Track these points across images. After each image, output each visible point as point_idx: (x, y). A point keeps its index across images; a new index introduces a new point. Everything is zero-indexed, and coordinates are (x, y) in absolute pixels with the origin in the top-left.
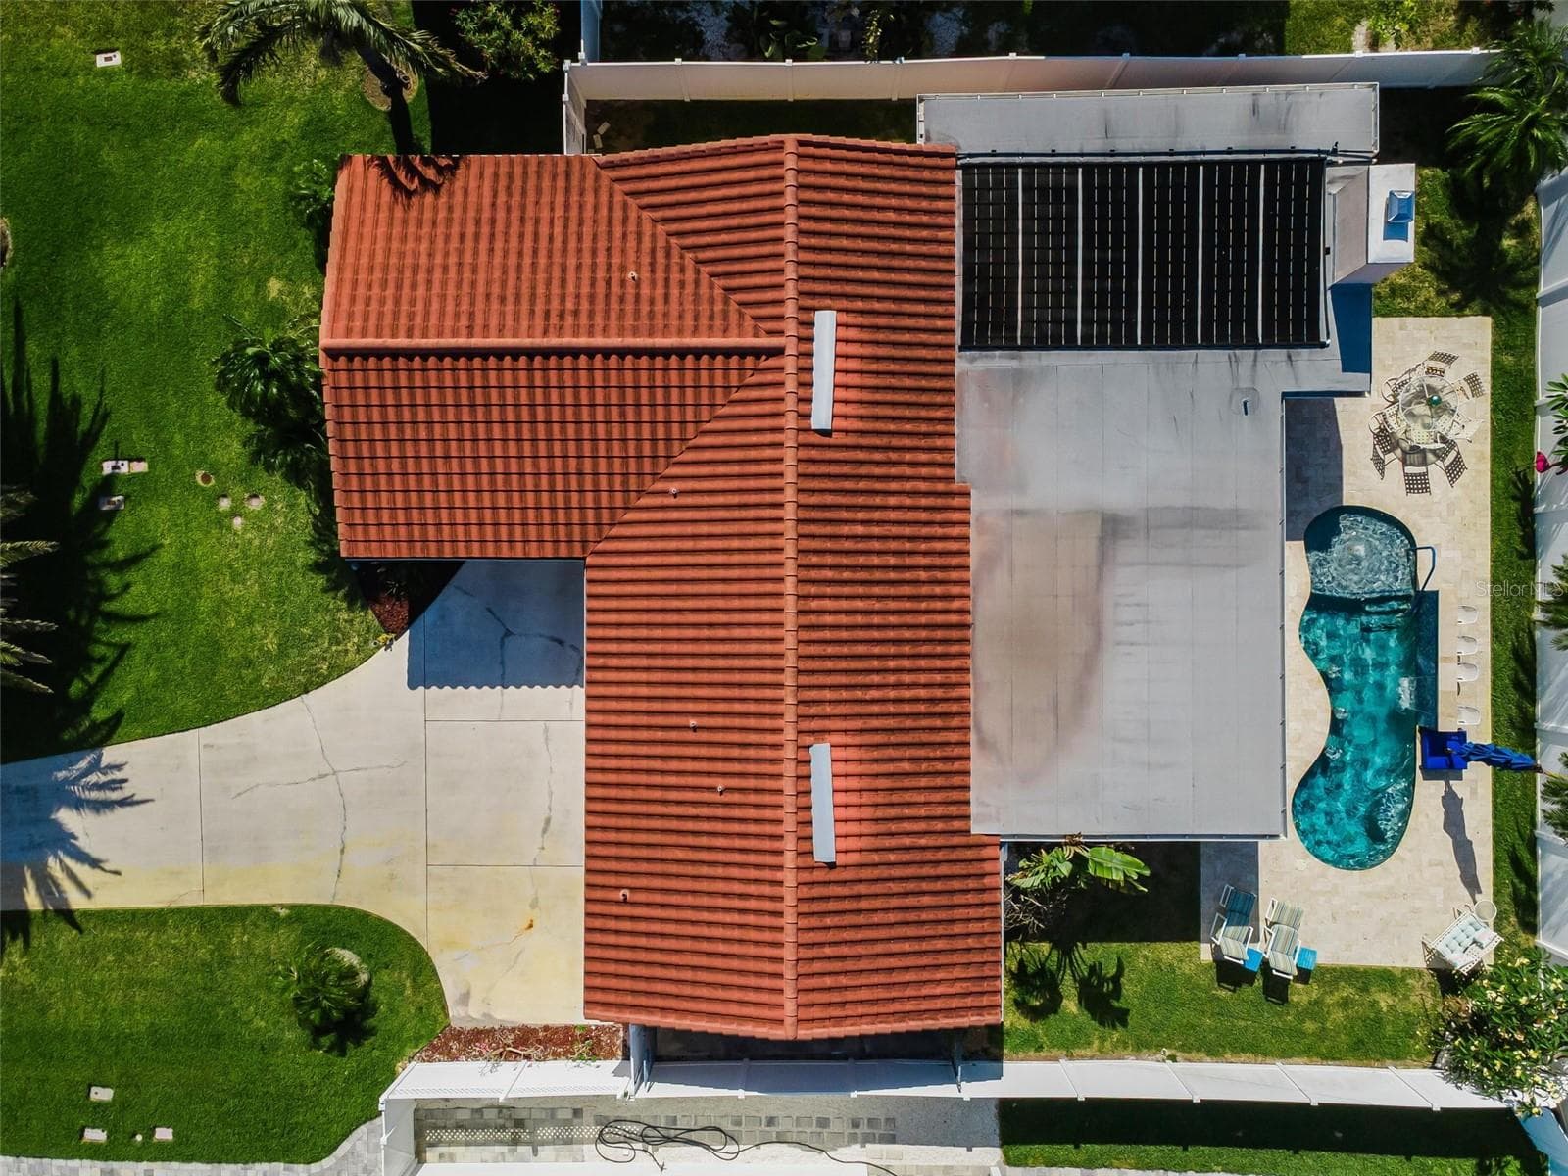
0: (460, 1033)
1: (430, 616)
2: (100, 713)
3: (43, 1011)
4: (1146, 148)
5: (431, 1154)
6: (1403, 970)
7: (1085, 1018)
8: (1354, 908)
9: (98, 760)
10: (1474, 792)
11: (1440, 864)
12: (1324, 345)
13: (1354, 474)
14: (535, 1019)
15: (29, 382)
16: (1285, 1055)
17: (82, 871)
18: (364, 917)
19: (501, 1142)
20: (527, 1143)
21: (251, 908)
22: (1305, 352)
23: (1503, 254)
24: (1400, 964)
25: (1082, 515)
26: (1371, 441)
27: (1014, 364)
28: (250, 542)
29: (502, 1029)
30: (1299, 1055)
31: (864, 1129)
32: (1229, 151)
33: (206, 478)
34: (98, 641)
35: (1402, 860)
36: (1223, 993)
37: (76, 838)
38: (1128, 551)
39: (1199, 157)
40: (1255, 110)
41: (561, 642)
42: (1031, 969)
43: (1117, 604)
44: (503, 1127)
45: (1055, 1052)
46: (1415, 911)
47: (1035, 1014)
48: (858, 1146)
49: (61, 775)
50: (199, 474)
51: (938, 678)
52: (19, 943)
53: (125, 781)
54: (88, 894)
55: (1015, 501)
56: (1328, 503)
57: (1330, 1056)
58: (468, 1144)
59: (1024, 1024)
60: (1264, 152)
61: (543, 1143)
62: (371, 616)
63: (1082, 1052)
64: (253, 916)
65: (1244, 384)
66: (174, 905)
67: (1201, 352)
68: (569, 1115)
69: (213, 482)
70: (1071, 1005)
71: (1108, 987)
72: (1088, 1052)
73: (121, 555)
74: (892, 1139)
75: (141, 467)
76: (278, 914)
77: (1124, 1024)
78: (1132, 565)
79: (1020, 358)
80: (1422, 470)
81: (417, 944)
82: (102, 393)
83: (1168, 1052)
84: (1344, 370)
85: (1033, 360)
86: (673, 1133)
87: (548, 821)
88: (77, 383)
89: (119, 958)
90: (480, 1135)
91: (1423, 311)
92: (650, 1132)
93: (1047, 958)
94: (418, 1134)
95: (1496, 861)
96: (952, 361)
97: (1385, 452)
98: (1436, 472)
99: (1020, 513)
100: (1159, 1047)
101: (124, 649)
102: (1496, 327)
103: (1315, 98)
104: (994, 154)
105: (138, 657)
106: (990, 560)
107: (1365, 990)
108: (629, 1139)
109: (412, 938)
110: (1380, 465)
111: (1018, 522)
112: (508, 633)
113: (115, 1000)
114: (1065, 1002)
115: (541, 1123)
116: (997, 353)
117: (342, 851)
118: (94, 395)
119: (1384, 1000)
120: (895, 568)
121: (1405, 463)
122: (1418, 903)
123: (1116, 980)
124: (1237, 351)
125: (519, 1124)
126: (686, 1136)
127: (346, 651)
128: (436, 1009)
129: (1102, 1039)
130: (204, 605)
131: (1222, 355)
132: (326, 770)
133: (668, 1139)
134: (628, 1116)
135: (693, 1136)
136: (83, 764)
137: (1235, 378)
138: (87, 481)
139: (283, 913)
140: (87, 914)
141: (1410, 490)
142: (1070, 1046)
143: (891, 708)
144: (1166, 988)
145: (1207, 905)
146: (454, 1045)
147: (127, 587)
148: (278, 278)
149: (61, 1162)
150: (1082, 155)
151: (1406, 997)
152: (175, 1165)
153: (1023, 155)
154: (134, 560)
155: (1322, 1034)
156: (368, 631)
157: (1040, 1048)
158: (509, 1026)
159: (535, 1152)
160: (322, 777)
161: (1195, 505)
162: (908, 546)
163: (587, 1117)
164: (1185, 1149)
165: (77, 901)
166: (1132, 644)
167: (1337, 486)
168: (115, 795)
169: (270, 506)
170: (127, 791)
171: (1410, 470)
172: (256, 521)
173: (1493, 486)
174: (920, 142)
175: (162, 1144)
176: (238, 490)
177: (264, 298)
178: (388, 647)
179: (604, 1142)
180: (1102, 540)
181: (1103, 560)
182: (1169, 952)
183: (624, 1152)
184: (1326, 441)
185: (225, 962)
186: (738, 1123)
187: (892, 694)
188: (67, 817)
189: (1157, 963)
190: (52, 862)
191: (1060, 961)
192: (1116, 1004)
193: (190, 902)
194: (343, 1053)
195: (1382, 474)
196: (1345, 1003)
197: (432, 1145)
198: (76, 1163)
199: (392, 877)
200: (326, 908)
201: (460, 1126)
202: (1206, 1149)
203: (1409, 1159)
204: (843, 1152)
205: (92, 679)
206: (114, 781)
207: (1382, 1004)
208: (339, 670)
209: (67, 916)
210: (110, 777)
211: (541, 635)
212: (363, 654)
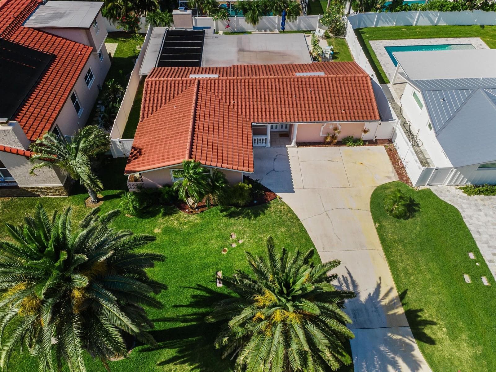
0: (400, 178)
1: (270, 188)
14: (389, 162)
15: (183, 315)
18: (372, 202)
21: (379, 234)
28: (248, 236)
29: (395, 169)
33: (225, 251)
37: (370, 294)
41: (275, 159)
48: (397, 103)
50: (223, 253)
52: (420, 314)
53: (343, 276)
64: (381, 233)
66: (385, 258)
69: (226, 249)
74: (392, 98)
76: (378, 226)
82: (189, 287)
86: (409, 132)
87: (329, 160)
88: (186, 297)
89: (412, 274)
92: (411, 137)
108: (415, 141)
109: (375, 191)
112: (274, 170)
113: (428, 276)
117: (351, 209)
118: (191, 290)
127: (284, 209)
128: (395, 184)
132: (325, 214)
133: (411, 134)
135: (408, 129)
139: (377, 224)
146: (404, 178)
148: (154, 229)
158: (393, 167)
160: (327, 215)
165: (395, 293)
168: (349, 279)
169: (235, 231)
170: (346, 275)
172: (241, 234)
176: (229, 241)
177: (160, 234)
178: (281, 198)
179: (418, 145)
183: (419, 141)
188: (363, 298)
190: (383, 303)
199: (356, 196)
206: (344, 280)
208: (290, 210)
209: (402, 296)
210: (343, 282)
211: (274, 163)
212: (284, 204)
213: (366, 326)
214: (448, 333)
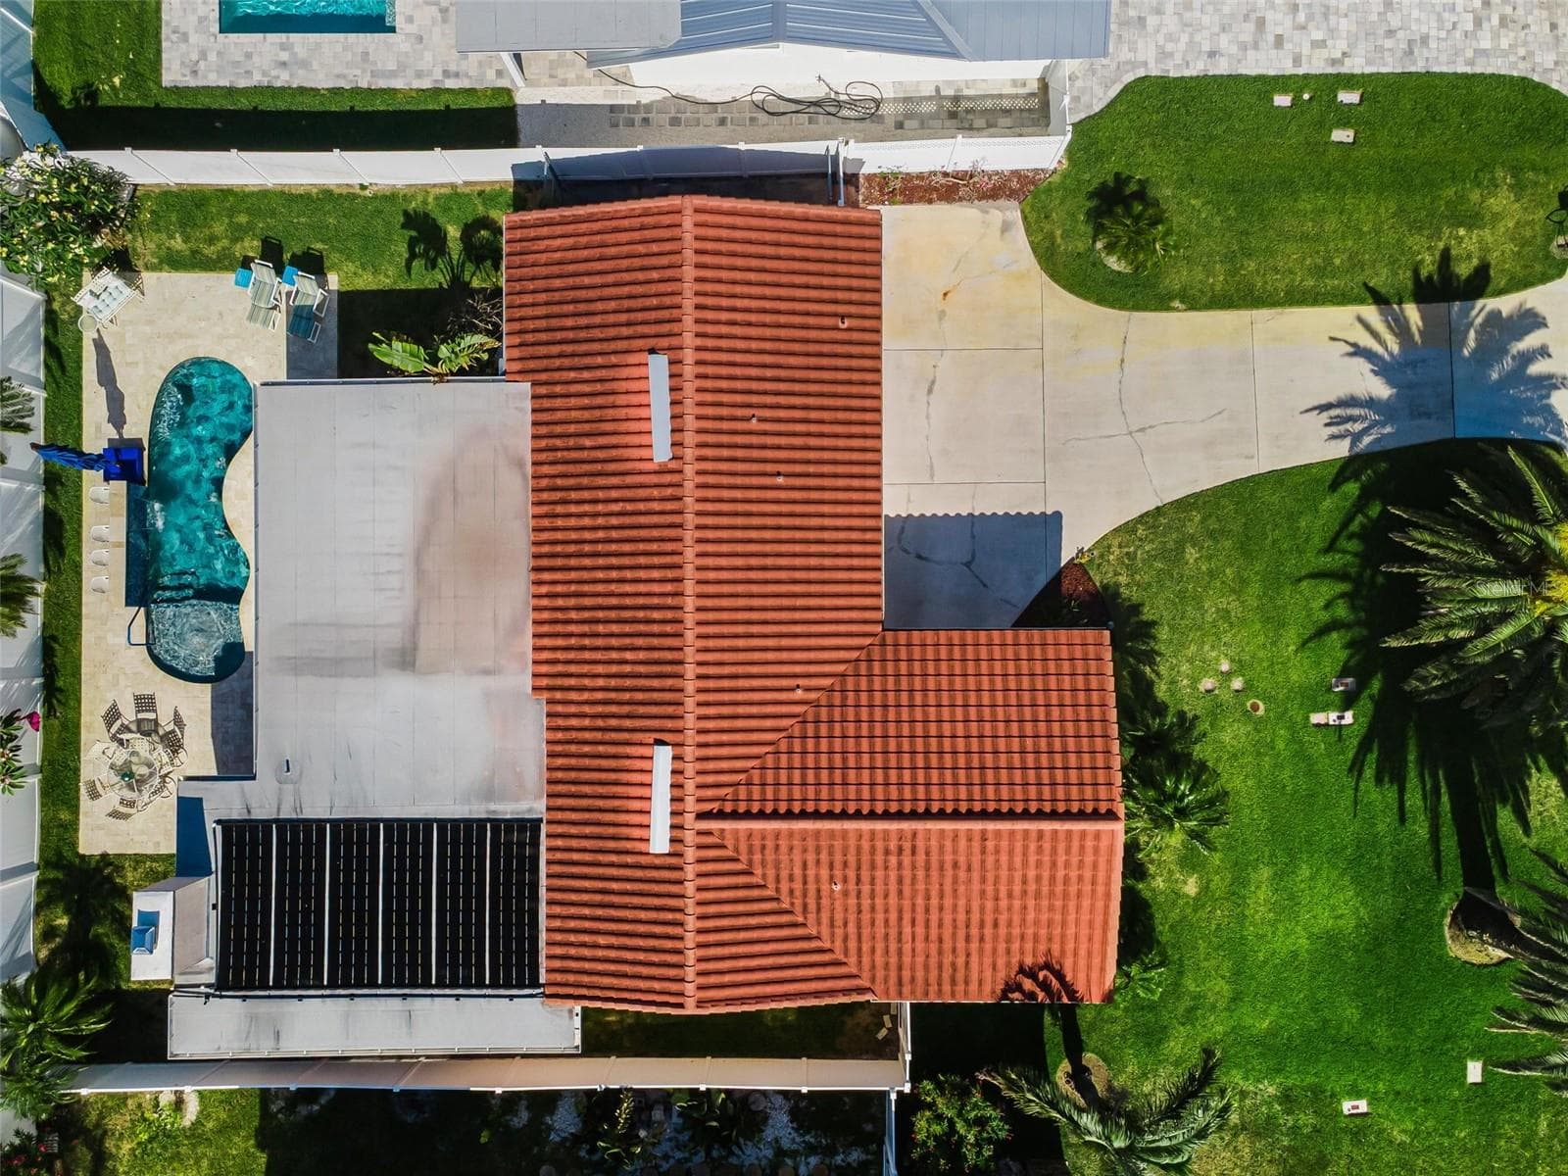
0: (1009, 197)
1: (1041, 581)
2: (1352, 488)
3: (1401, 211)
4: (375, 1001)
5: (1034, 86)
6: (161, 270)
7: (441, 220)
8: (203, 324)
9: (1353, 444)
10: (98, 428)
11: (128, 364)
12: (218, 822)
13: (201, 712)
14: (941, 210)
15: (1425, 798)
16: (264, 194)
17: (1366, 341)
18: (1100, 301)
19: (969, 98)
20: (945, 97)
21: (1208, 307)
22: (235, 816)
23: (67, 910)
24: (164, 275)
25: (433, 670)
26: (186, 742)
27: (493, 807)
28: (1213, 647)
29: (970, 200)
30: (253, 194)
31: (638, 118)
32: (300, 998)
33: (1255, 708)
34: (1356, 555)
35: (162, 368)
36: (319, 246)
37: (1373, 371)
38: (395, 638)
39: (328, 992)
40: (277, 1035)
41: (919, 557)
42: (488, 263)
43: (401, 589)
44: (968, 111)
45: (467, 190)
46: (150, 322)
47: (485, 223)
48: (644, 101)
49: (1388, 430)
50: (1261, 712)
51: (561, 522)
52: (1424, 273)
53: (1327, 425)
54: (1360, 320)
55: (491, 682)
56: (224, 685)
57: (225, 193)
58: (1000, 96)
59: (494, 214)
60: (269, 997)
61: (930, 98)
62: (1097, 579)
63: (442, 191)
64: (1204, 300)
65: (289, 787)
66: (1279, 310)
67: (327, 816)
68: (908, 124)
69: (1248, 704)
70: (453, 232)
71: (420, 249)
72: (437, 191)
73: (1335, 635)
74: (613, 108)
75: (1317, 718)
76: (1182, 302)
77: (406, 213)
78: (389, 626)
79: (488, 812)
80: (141, 716)
81: (1051, 276)
82: (1356, 789)
83: (367, 193)
84: (200, 800)
85: (476, 810)
86: (812, 110)
87: (930, 391)
88: (1379, 797)
89: (1328, 261)
90: (989, 104)
91: (138, 859)
92: (832, 110)
93: (473, 274)
94: (1045, 105)
95: (80, 368)
96: (549, 809)
97: (173, 731)
98: (129, 714)
99: (487, 672)
100: (375, 197)
101: (1331, 547)
102: (74, 844)
103: (224, 1045)
104: (510, 997)
105: (1318, 541)
106: (515, 630)
107: (194, 252)
108: (853, 103)
109: (1056, 281)
110: (178, 721)
111: (488, 664)
112: (968, 565)
113: (1332, 223)
114: (458, 235)
115: (933, 116)
116: (508, 817)
117: (1122, 361)
118: (1362, 786)
119: (178, 243)
120: (598, 621)
121: (156, 721)
122: (148, 329)
123: (413, 256)
124: (294, 816)
125: (953, 115)
126: (800, 107)
127: (1120, 547)
128: (1032, 217)
129: (425, 202)
130: (1255, 588)
131: (309, 814)
132: (1138, 436)
133: (816, 104)
134: (853, 124)
135: (794, 107)
136: (1367, 440)
137: (297, 793)
138: (1366, 704)
139: (1176, 304)
140: (1361, 301)
141: (152, 698)
142: (454, 196)
143: (602, 494)
144: (369, 250)
145: (332, 324)
146: (1015, 184)
147: (1327, 606)
148: (1188, 896)
149: (1384, 70)
150: (432, 996)
151: (159, 247)
152: (1272, 73)
153: (485, 996)
154: (1323, 631)
155: (232, 212)
156: (1099, 565)
157: (481, 194)
158: (965, 203)
159: (938, 90)
160: (1142, 430)
161: (333, 680)
162: (588, 642)
163: (890, 122)
164: (352, 108)
165: (1371, 313)
166: (388, 554)
167: (216, 700)
168: (1335, 412)
169: (1195, 681)
170: (1325, 417)
171: (152, 716)
172: (1206, 667)
173: (79, 701)
174: (578, 1009)
175: (1285, 91)
176: (1225, 696)
177: (1201, 878)
178: (1081, 551)
179: (874, 100)
180: (415, 648)
181: (414, 630)
182: (366, 282)
183: (857, 91)
184: (225, 742)
185: (1230, 258)
186: (752, 119)
187: (601, 508)
188: (1382, 390)
189: (376, 272)
190: (1395, 348)
191: (463, 271)
192: (414, 233)
193: (1262, 314)
194: (1117, 175)
195: (176, 712)
196: (212, 240)
197: (1032, 95)
198: (1368, 70)
199: (1075, 337)
200: (1136, 308)
201: (1007, 112)
202: (333, 108)
203: (157, 105)
204: (659, 95)
205: (1360, 518)
206: (1338, 424)
207: (179, 240)
208: (1128, 528)
209: (1379, 299)
210: (1342, 428)
211: (937, 563)
212: (1103, 544)
213: (1449, 397)
214: (1470, 228)
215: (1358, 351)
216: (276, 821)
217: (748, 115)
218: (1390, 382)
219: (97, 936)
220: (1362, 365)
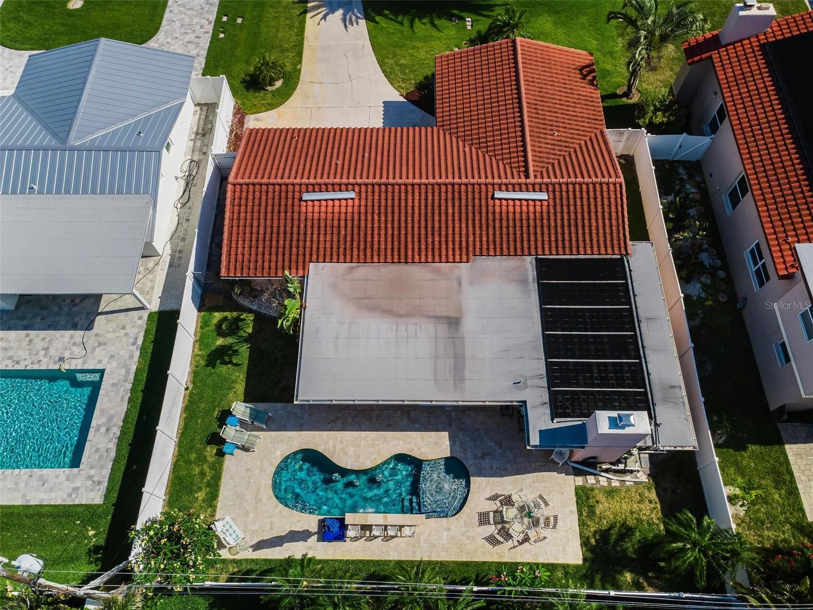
0: (244, 118)
1: (413, 107)
2: (378, 18)
4: (644, 336)
5: (198, 108)
6: (216, 507)
7: (213, 348)
8: (252, 481)
9: (359, 18)
10: (310, 548)
11: (272, 528)
12: (552, 420)
13: (488, 484)
16: (180, 444)
17: (321, 16)
18: (294, 89)
19: (198, 129)
20: (195, 138)
22: (548, 411)
23: (621, 573)
24: (219, 505)
25: (460, 309)
26: (506, 493)
27: (531, 280)
30: (179, 451)
31: (177, 255)
32: (648, 374)
34: (404, 17)
35: (276, 506)
36: (216, 413)
37: (332, 14)
38: (442, 329)
39: (643, 360)
40: (673, 387)
42: (240, 324)
43: (416, 324)
44: (203, 130)
45: (199, 335)
46: (247, 514)
47: (219, 326)
48: (170, 252)
49: (356, 10)
51: (383, 247)
53: (352, 26)
55: (465, 281)
56: (471, 469)
57: (176, 466)
58: (199, 119)
59: (215, 321)
60: (651, 391)
61: (194, 143)
62: (413, 89)
63: (197, 346)
65: (529, 382)
67: (543, 361)
68: (204, 151)
70: (220, 342)
71: (227, 359)
72: (196, 350)
73: (436, 22)
74: (170, 266)
75: (469, 28)
76: (298, 65)
77: (207, 366)
78: (436, 332)
79: (534, 282)
80: (492, 522)
81: (281, 105)
83: (191, 387)
84: (540, 431)
85: (533, 288)
86: (190, 186)
89: (287, 25)
90: (202, 123)
91: (582, 524)
92: (192, 177)
93: (245, 332)
94: (206, 104)
95: (270, 561)
96: (530, 255)
97: (500, 501)
98: (491, 529)
99: (460, 284)
100: (193, 382)
101: (402, 24)
102: (577, 567)
104: (630, 271)
105: (398, 27)
106: (437, 271)
107: (208, 485)
108: (190, 170)
109: (284, 103)
110: (493, 498)
111: (455, 283)
114: (222, 339)
115: (203, 142)
116: (535, 273)
117: (320, 83)
119: (201, 495)
120: (433, 228)
121: (495, 512)
122: (251, 515)
123: (230, 362)
124: (545, 379)
125: (204, 135)
126: (188, 190)
127: (399, 83)
128: (254, 110)
129: (201, 356)
130: (418, 44)
131: (543, 370)
132: (353, 78)
133: (187, 185)
134: (200, 170)
135: (187, 193)
136: (359, 15)
137: (532, 378)
138: (463, 14)
139: (298, 67)
140: (305, 17)
141: (480, 514)
142: (201, 341)
143: (369, 225)
144: (225, 385)
145: (262, 406)
146: (239, 116)
147: (424, 24)
149: (216, 10)
150: (636, 307)
151: (201, 508)
152: (210, 39)
153: (632, 282)
154: (434, 26)
155: (189, 462)
156: (407, 89)
157: (202, 328)
159: (191, 140)
160: (350, 77)
162: (443, 233)
163: (202, 157)
164: (142, 391)
165: (309, 15)
166: (397, 331)
167: (480, 474)
168: (347, 23)
170: (349, 26)
171: (491, 514)
173: (484, 563)
174: (631, 242)
175: (218, 35)
178: (401, 95)
179: (191, 162)
180: (448, 317)
181: (438, 318)
182: (240, 387)
183: (185, 168)
184: (505, 469)
186: (189, 209)
187: (376, 225)
188: (340, 12)
189: (235, 382)
190: (324, 9)
191: (242, 337)
192: (218, 362)
193: (306, 43)
194: (241, 82)
195: (488, 499)
196: (203, 474)
197: (201, 109)
198: (215, 14)
199: (308, 98)
200: (298, 79)
201: (207, 117)
202: (139, 401)
203: (113, 505)
204: (168, 246)
205: (390, 16)
206: (352, 23)
207: (199, 494)
208: (391, 81)
209: (305, 12)
210: (354, 22)
215: (324, 17)
216: (549, 388)
217: (187, 210)
218: (337, 9)
219: (635, 551)
220: (330, 17)
